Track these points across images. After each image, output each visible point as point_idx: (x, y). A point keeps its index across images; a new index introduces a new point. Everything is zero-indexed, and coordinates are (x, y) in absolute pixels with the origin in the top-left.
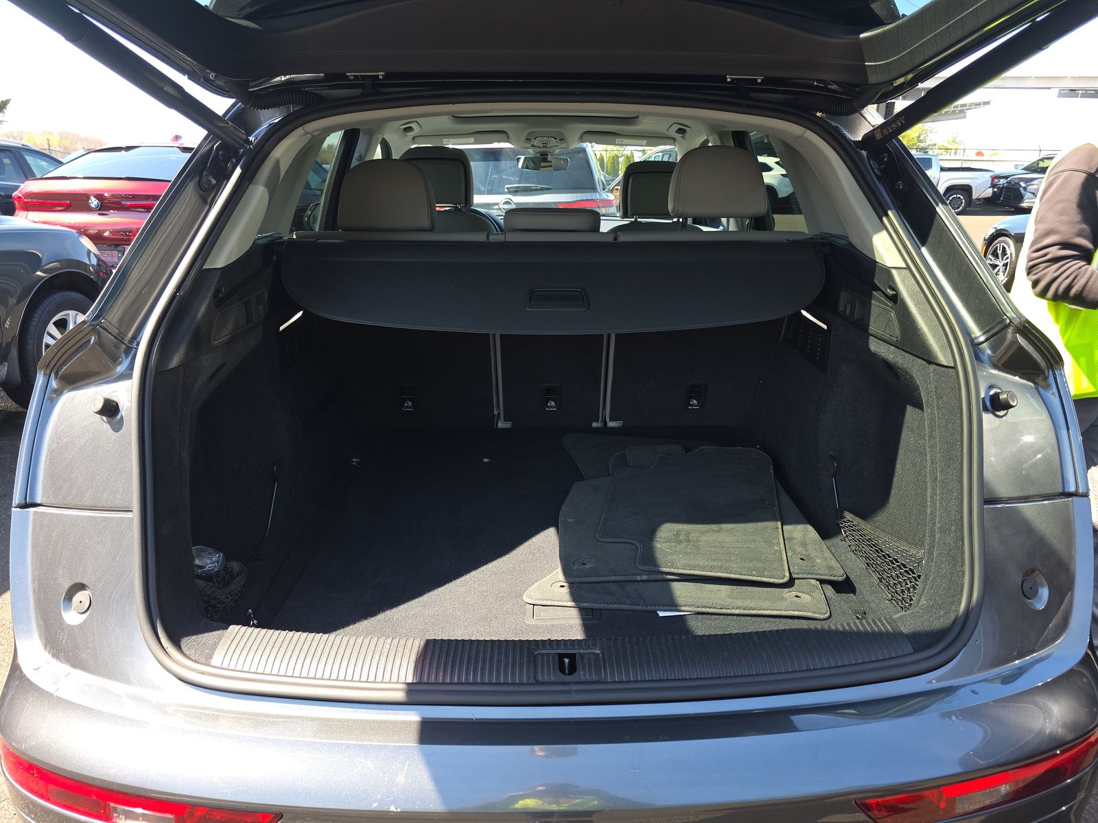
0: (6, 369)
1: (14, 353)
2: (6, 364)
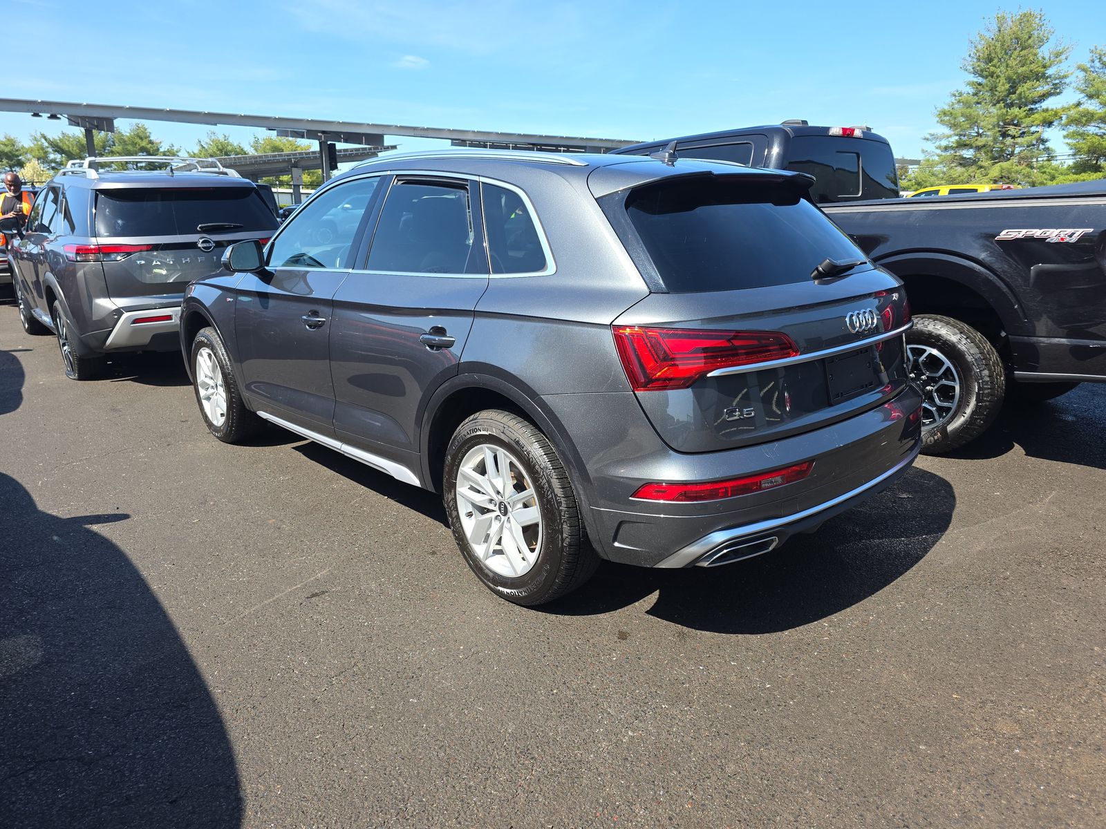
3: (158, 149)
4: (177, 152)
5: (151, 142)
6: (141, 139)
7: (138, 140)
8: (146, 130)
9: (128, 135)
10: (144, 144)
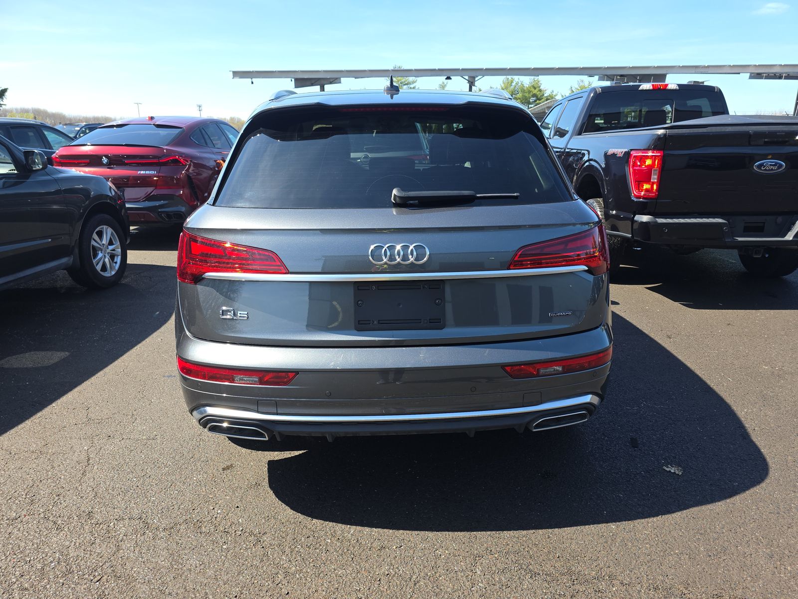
0: (72, 259)
1: (76, 251)
2: (72, 256)
3: (544, 95)
4: (555, 96)
5: (540, 91)
6: (535, 88)
7: (533, 89)
8: (539, 82)
9: (528, 86)
10: (535, 92)
